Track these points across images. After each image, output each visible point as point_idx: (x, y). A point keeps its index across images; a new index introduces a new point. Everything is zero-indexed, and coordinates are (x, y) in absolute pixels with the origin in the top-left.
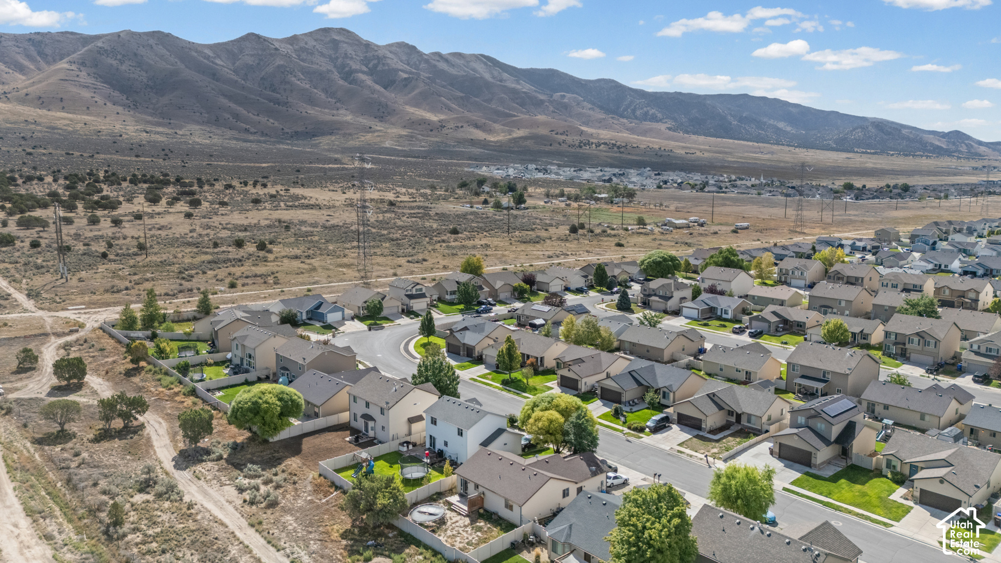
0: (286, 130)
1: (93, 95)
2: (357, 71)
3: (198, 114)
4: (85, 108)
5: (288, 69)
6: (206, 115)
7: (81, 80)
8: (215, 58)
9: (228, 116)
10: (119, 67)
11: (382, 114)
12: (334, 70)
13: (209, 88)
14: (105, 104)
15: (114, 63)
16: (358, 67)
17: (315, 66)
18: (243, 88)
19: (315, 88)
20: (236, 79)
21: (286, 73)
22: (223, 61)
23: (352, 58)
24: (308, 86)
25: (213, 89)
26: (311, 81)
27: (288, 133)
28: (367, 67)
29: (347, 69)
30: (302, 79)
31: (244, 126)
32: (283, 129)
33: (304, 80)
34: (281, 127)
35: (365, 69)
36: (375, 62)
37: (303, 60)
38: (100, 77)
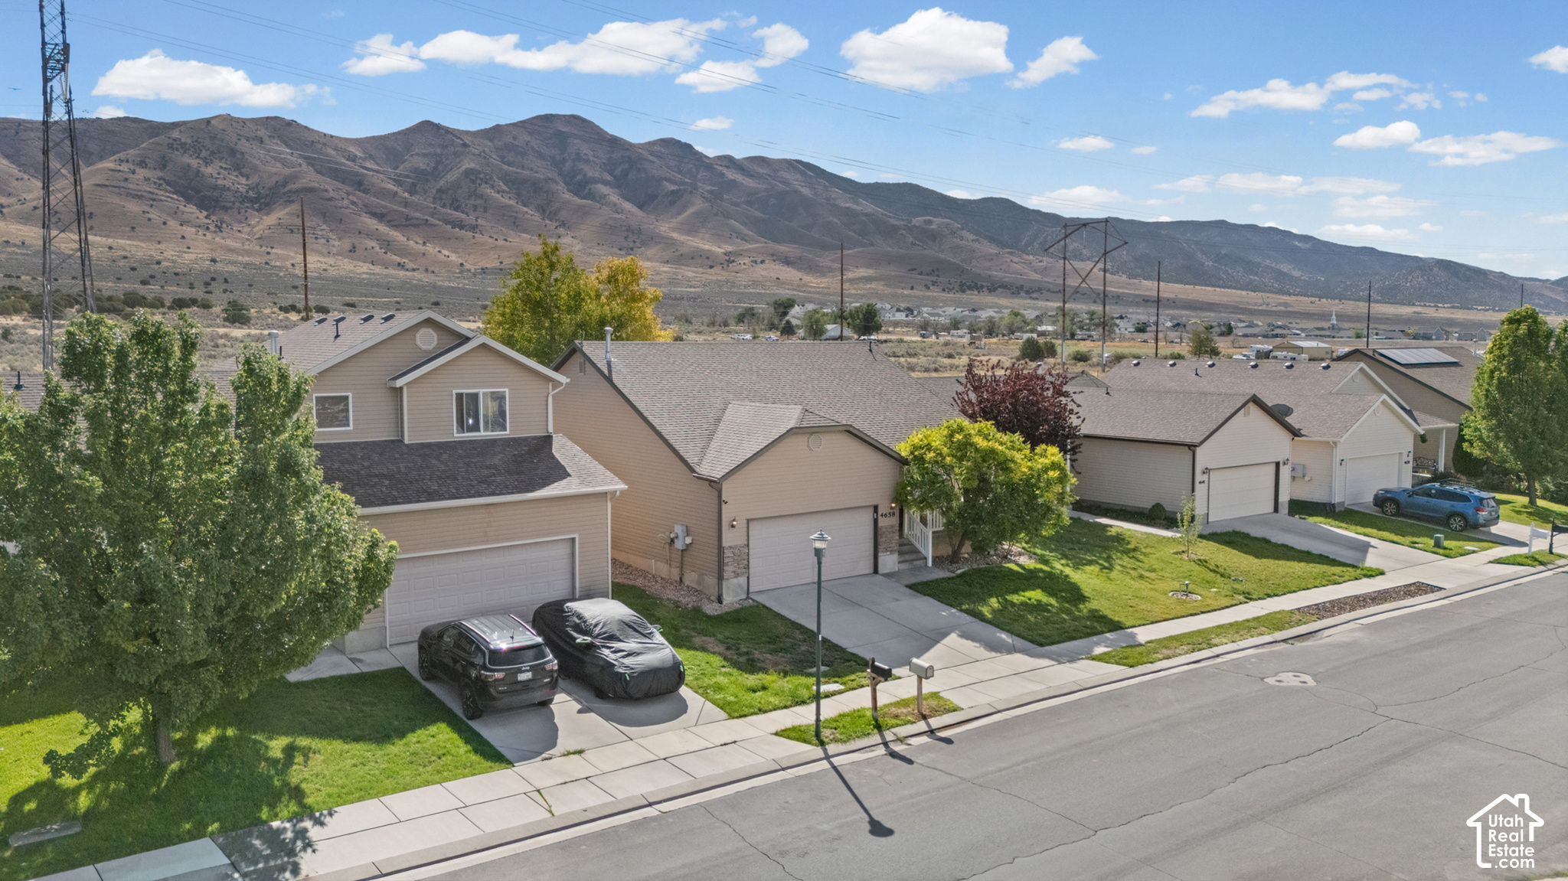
0: (467, 266)
1: (147, 209)
2: (595, 181)
3: (323, 241)
4: (128, 229)
5: (482, 176)
6: (336, 243)
7: (131, 186)
8: (364, 159)
9: (374, 244)
10: (202, 169)
11: (631, 245)
12: (558, 179)
13: (346, 202)
14: (165, 223)
15: (194, 163)
16: (597, 175)
17: (527, 173)
18: (406, 204)
19: (525, 206)
20: (395, 189)
21: (479, 181)
22: (377, 164)
23: (587, 161)
24: (512, 202)
25: (353, 203)
26: (519, 195)
27: (469, 271)
28: (611, 174)
29: (579, 177)
30: (503, 191)
31: (397, 259)
32: (462, 265)
33: (508, 193)
34: (460, 261)
35: (609, 178)
36: (626, 166)
37: (509, 164)
38: (168, 183)
